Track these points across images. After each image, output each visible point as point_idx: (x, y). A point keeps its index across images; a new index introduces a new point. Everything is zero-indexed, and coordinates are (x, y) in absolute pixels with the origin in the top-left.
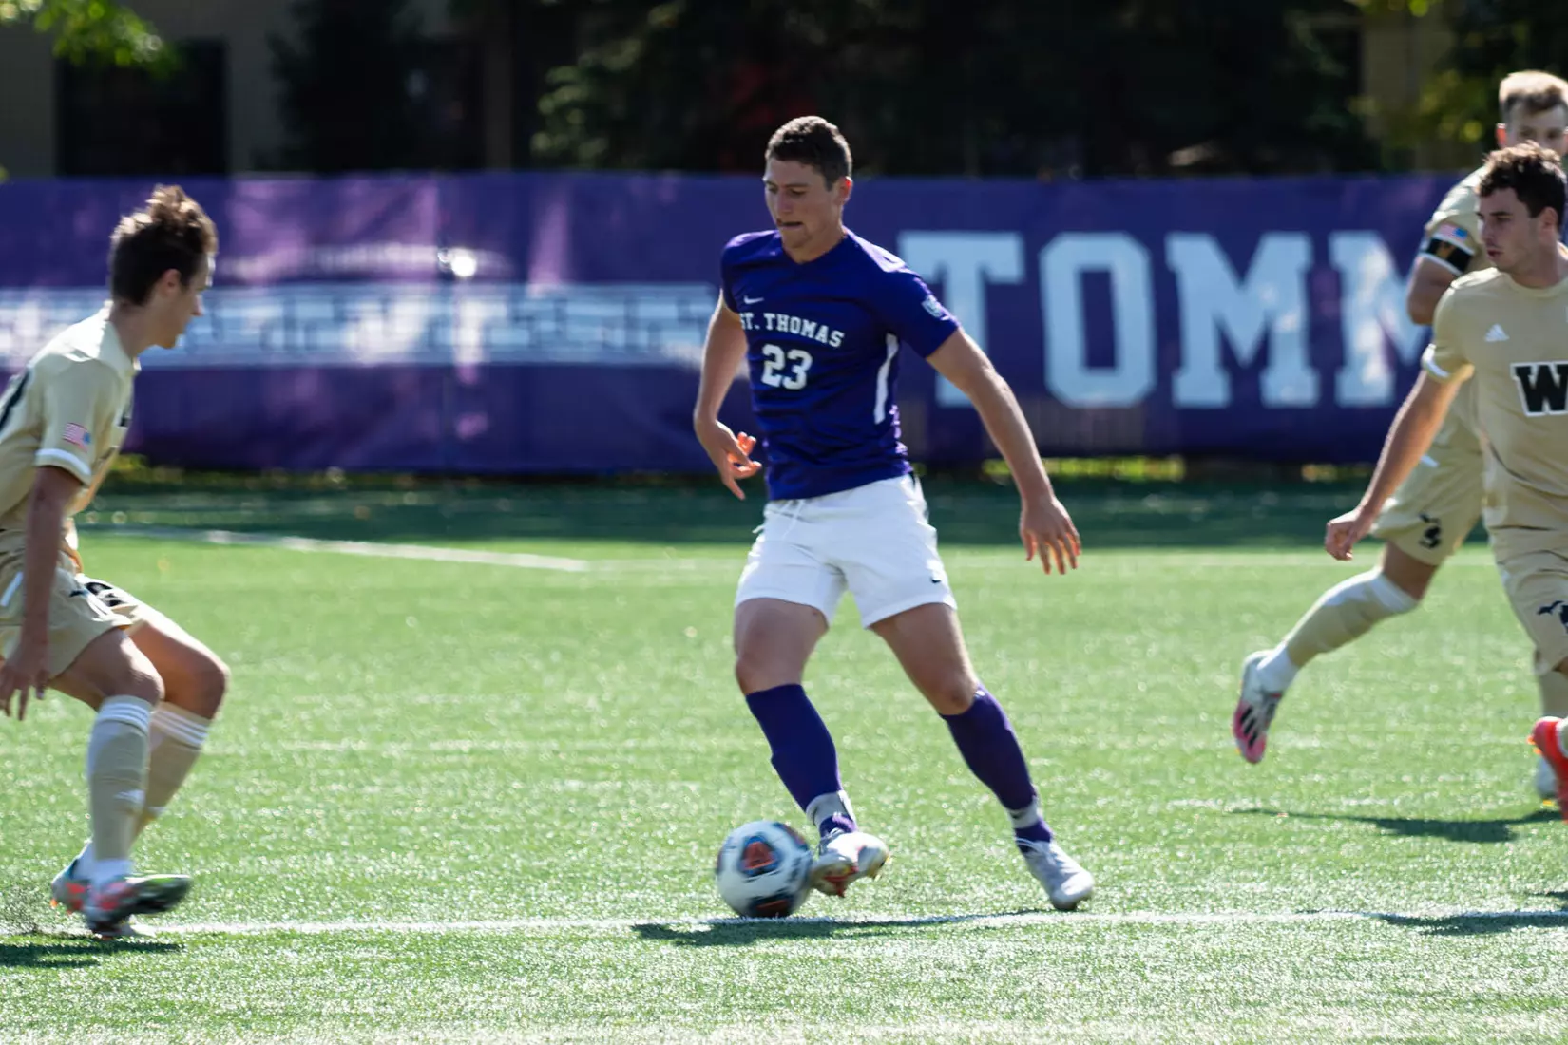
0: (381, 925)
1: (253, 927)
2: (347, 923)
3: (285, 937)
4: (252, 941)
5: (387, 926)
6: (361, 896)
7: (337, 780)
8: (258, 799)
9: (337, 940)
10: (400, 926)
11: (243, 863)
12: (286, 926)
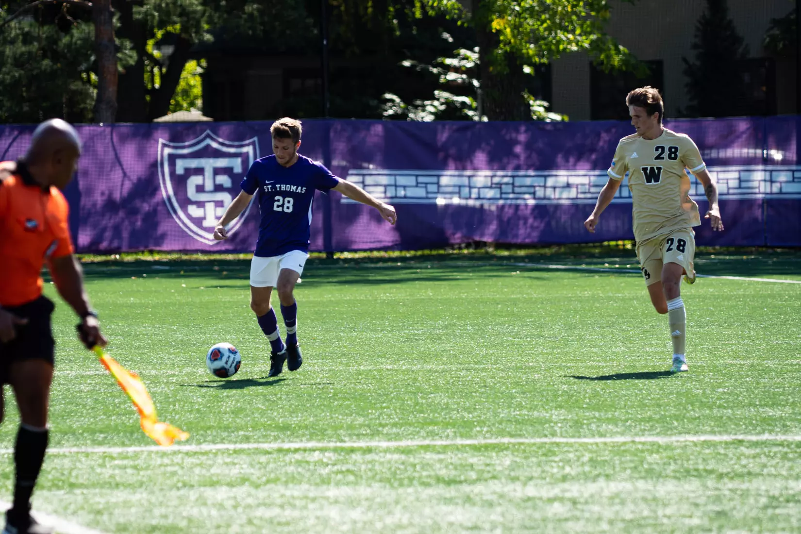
0: (780, 437)
1: (726, 438)
2: (766, 436)
3: (741, 442)
4: (726, 443)
5: (783, 437)
6: (769, 425)
7: (748, 376)
8: (715, 384)
9: (764, 443)
10: (790, 438)
11: (714, 411)
12: (740, 437)
